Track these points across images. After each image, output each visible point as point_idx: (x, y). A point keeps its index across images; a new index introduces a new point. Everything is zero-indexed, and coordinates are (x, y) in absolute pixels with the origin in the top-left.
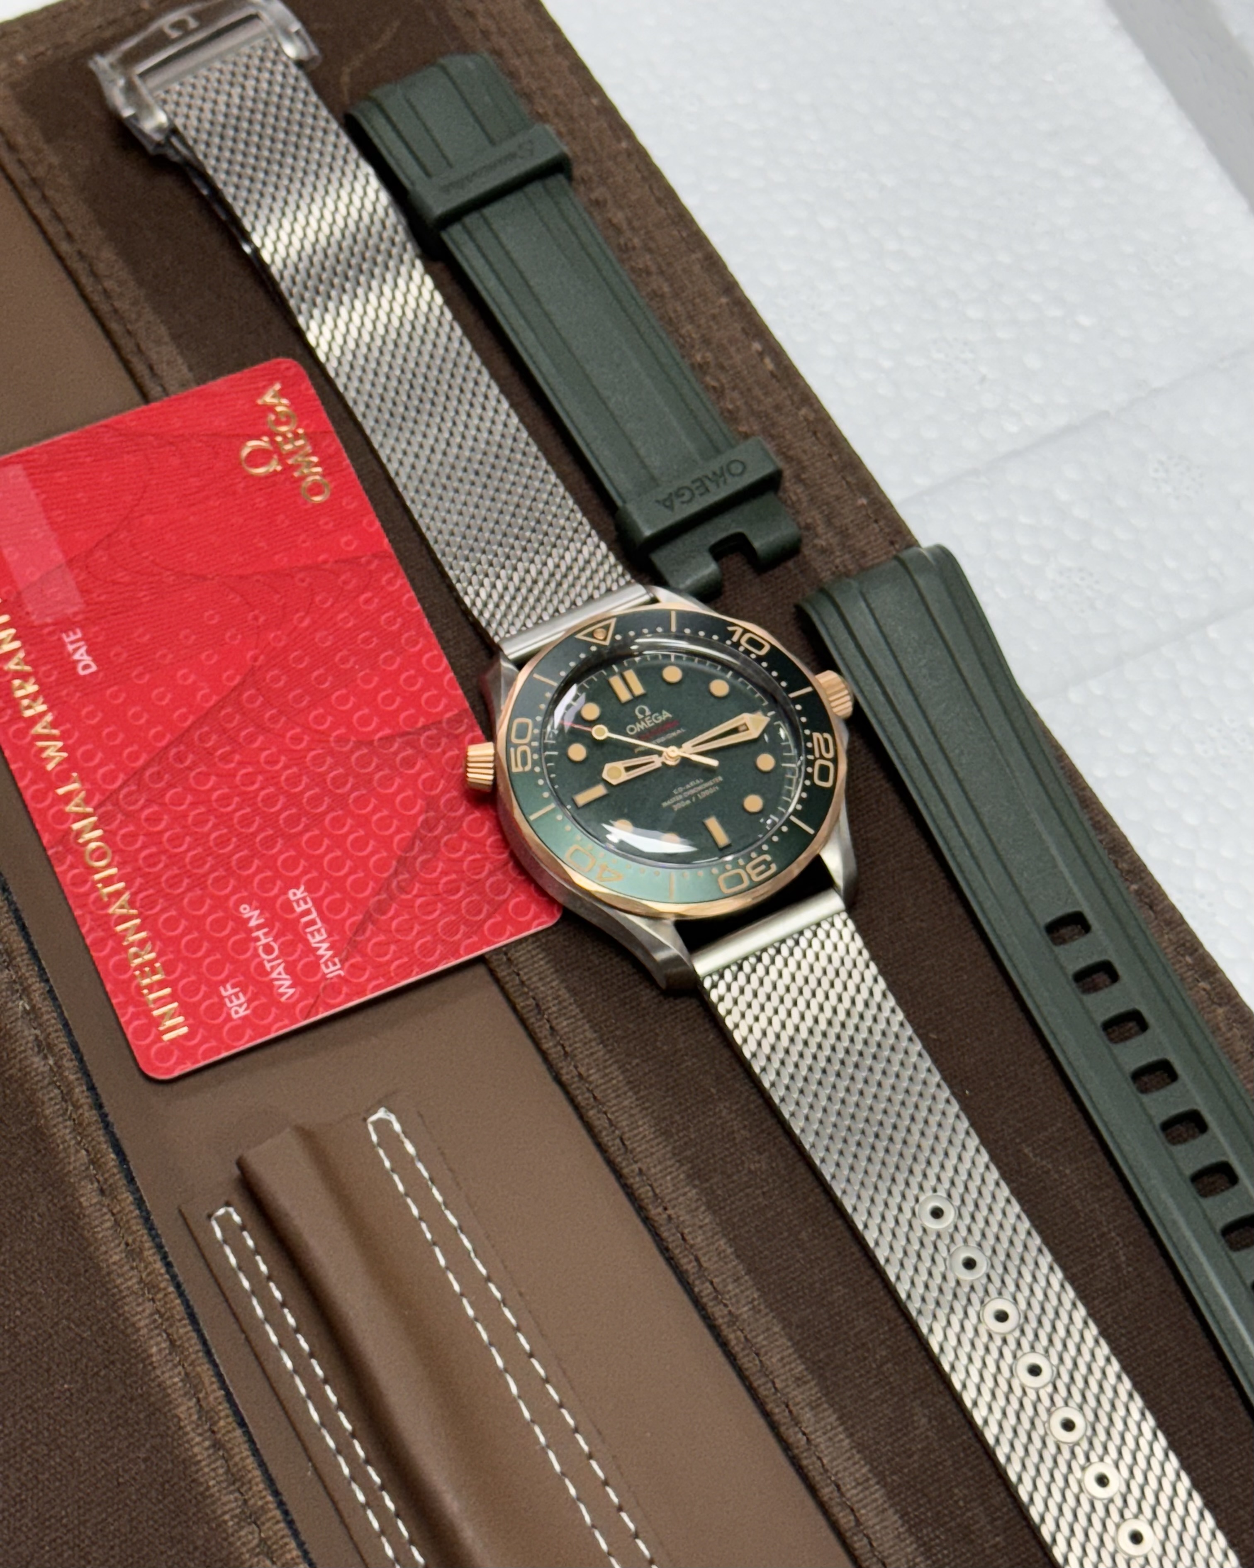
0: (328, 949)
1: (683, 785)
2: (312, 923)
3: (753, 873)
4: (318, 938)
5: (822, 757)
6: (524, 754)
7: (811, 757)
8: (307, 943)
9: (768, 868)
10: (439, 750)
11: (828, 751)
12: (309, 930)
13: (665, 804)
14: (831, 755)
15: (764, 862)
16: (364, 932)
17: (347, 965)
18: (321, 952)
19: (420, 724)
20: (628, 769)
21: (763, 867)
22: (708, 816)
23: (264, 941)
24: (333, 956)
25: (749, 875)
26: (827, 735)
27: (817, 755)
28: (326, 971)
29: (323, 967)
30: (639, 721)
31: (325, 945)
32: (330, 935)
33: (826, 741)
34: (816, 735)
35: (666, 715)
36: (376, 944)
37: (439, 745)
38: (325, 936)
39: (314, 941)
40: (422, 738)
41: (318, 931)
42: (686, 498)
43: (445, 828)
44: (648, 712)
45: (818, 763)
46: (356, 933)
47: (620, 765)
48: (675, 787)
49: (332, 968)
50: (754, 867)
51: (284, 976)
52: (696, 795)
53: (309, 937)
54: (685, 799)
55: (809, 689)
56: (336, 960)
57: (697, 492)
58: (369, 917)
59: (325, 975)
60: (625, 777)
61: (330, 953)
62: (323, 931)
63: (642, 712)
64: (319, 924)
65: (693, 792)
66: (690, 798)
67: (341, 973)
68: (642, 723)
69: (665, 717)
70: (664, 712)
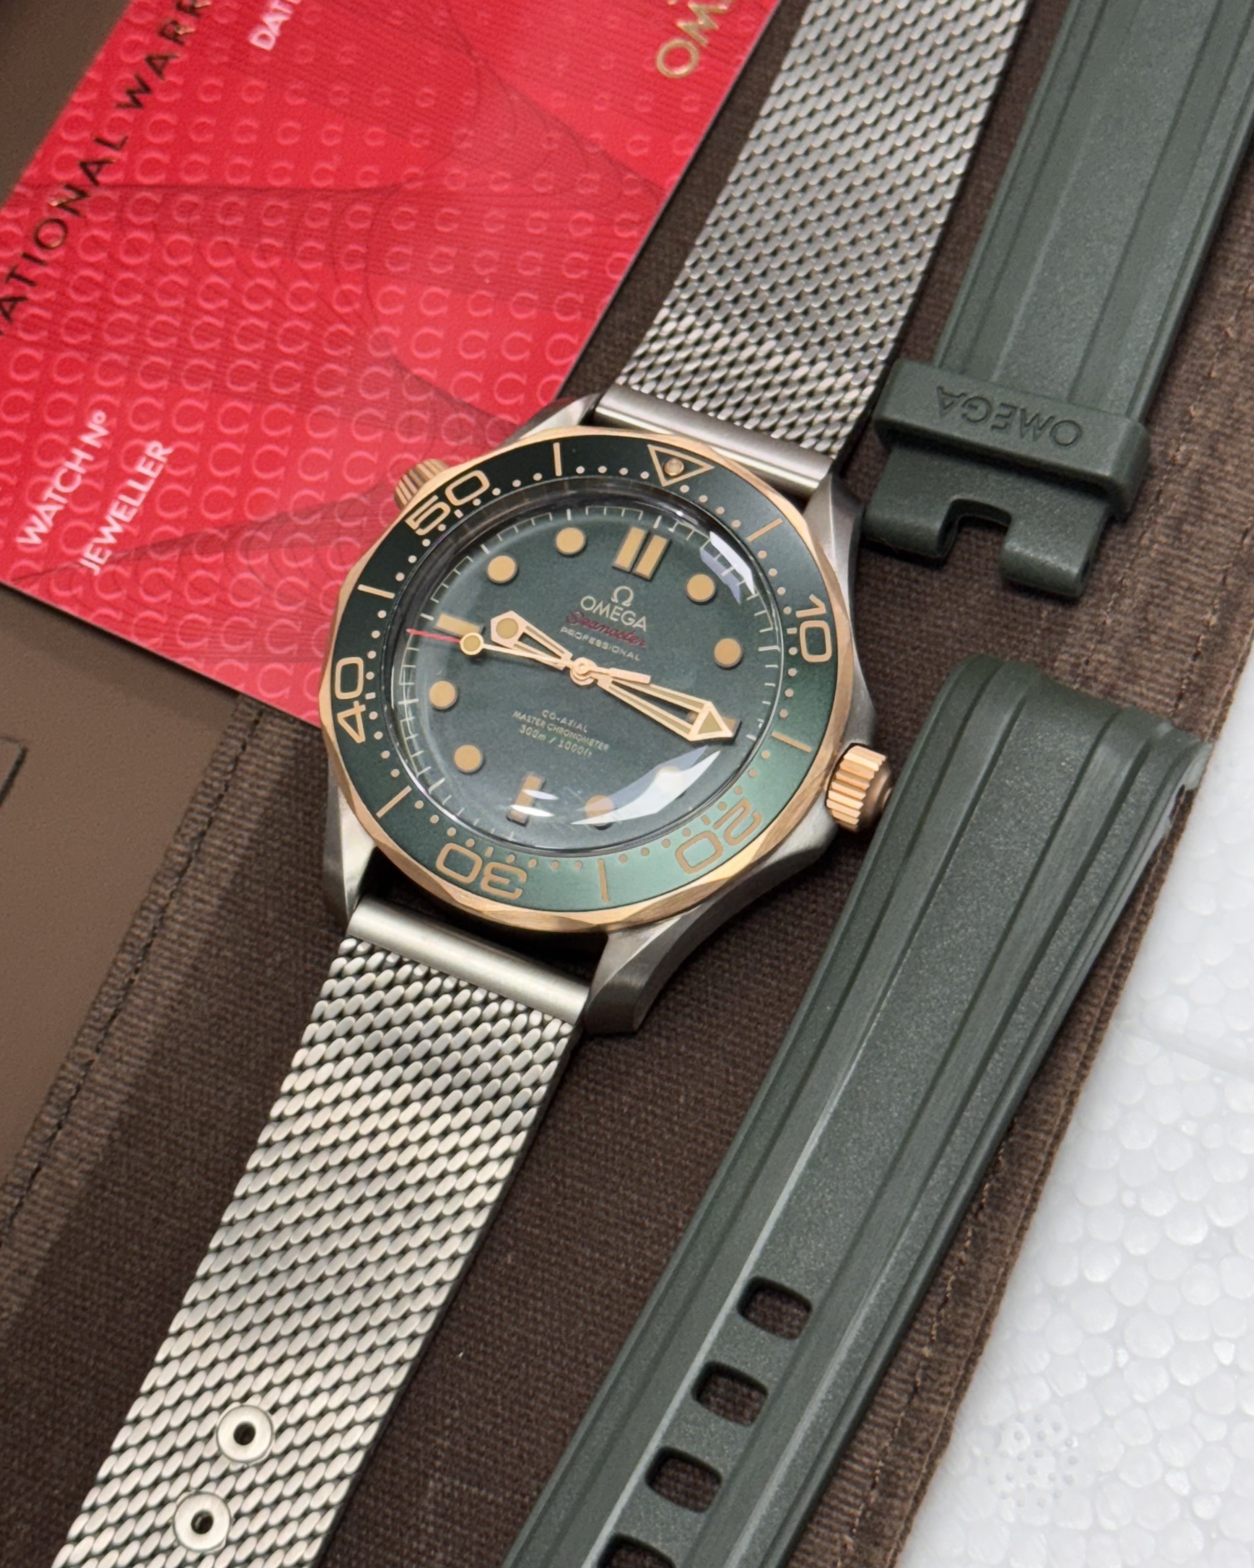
0: (114, 534)
1: (561, 714)
2: (133, 493)
3: (488, 876)
4: (121, 515)
6: (439, 512)
8: (105, 507)
9: (510, 888)
10: (453, 444)
12: (124, 498)
13: (517, 715)
15: (513, 877)
16: (164, 553)
17: (111, 568)
18: (105, 530)
19: (469, 399)
20: (526, 638)
23: (75, 466)
24: (110, 546)
25: (480, 875)
28: (88, 555)
29: (90, 547)
30: (607, 602)
31: (117, 528)
32: (135, 521)
35: (641, 624)
36: (159, 576)
37: (460, 438)
38: (128, 519)
39: (115, 512)
40: (453, 416)
41: (130, 507)
42: (974, 415)
44: (627, 603)
46: (154, 546)
47: (524, 626)
49: (95, 558)
50: (494, 872)
51: (49, 520)
53: (115, 505)
54: (544, 730)
56: (108, 553)
57: (992, 420)
58: (184, 543)
59: (80, 556)
60: (513, 643)
61: (111, 540)
62: (133, 512)
63: (623, 596)
64: (137, 503)
67: (97, 570)
68: (608, 607)
69: (637, 625)
70: (643, 619)
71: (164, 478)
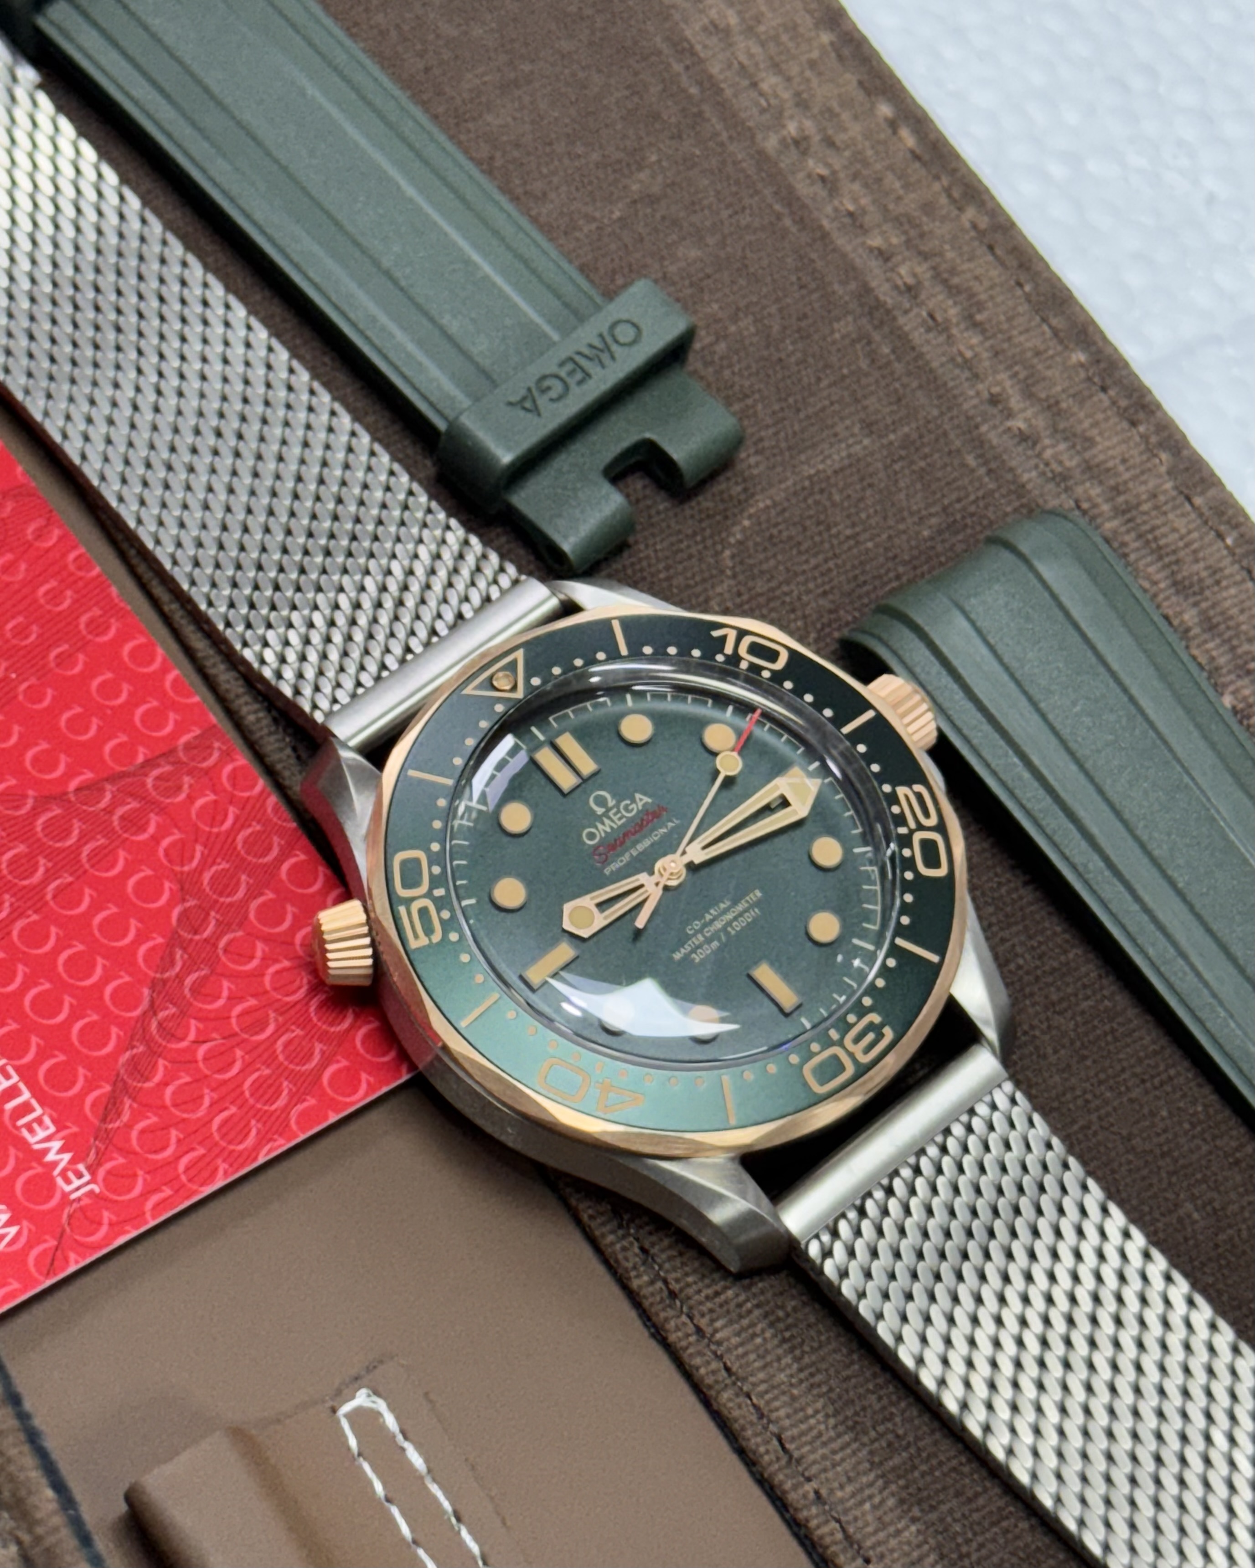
0: (62, 1150)
1: (701, 917)
2: (23, 1110)
3: (858, 1050)
4: (41, 1134)
5: (921, 827)
7: (903, 830)
8: (23, 1145)
9: (880, 1036)
11: (927, 814)
12: (21, 1122)
13: (677, 956)
14: (933, 821)
15: (871, 1027)
16: (119, 1115)
17: (101, 1172)
18: (51, 1157)
20: (602, 906)
21: (871, 1036)
22: (756, 963)
24: (72, 1161)
25: (851, 1055)
26: (918, 788)
27: (912, 825)
28: (67, 1188)
29: (60, 1181)
30: (600, 819)
31: (56, 1145)
32: (60, 1125)
33: (919, 796)
34: (902, 791)
35: (642, 800)
36: (145, 1131)
38: (52, 1129)
39: (35, 1139)
41: (39, 1121)
43: (219, 923)
44: (611, 803)
45: (918, 837)
46: (104, 1120)
47: (588, 901)
48: (688, 922)
49: (77, 1183)
52: (724, 929)
53: (25, 1133)
54: (709, 941)
55: (869, 715)
56: (81, 1167)
58: (120, 1089)
59: (65, 1195)
60: (600, 920)
61: (67, 1157)
62: (47, 1120)
63: (601, 802)
64: (39, 1111)
65: (718, 925)
66: (715, 936)
67: (96, 1188)
68: (606, 821)
69: (640, 804)
70: (638, 796)
71: (27, 1074)
